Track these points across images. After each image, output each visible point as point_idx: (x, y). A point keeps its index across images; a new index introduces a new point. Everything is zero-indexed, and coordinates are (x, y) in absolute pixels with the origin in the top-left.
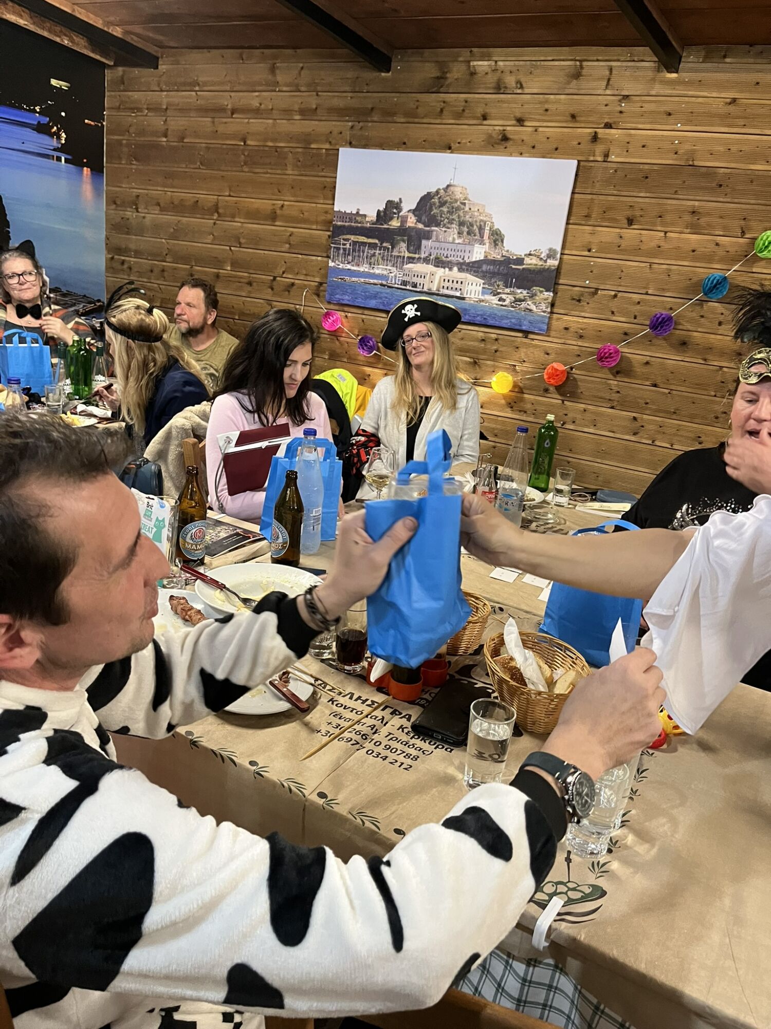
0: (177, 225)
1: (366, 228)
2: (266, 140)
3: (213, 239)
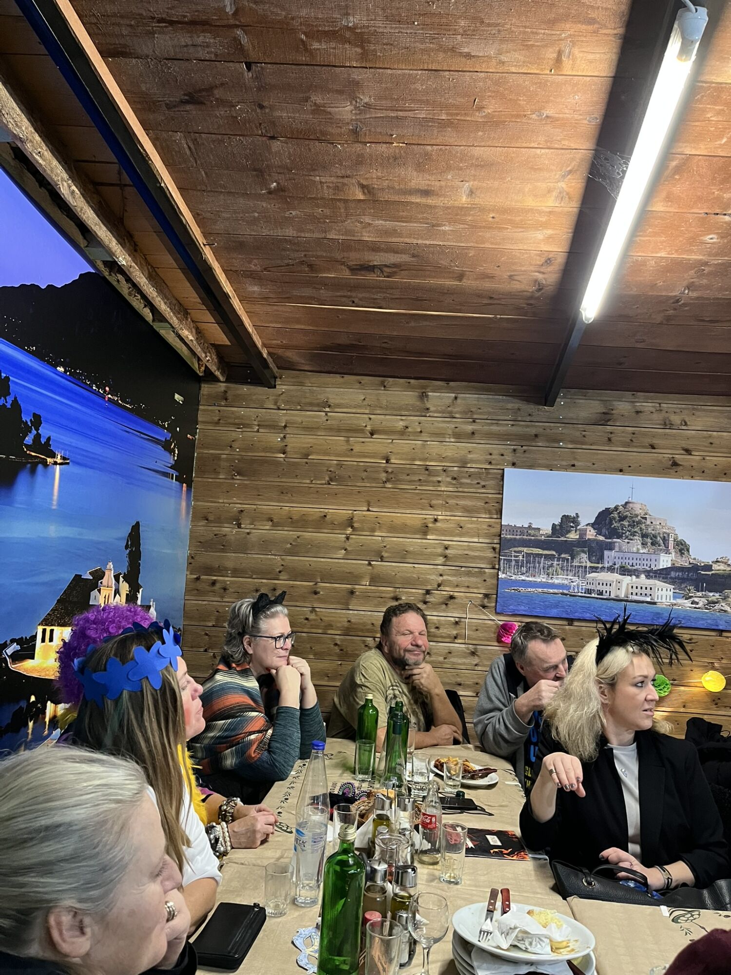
0: (295, 540)
1: (541, 541)
2: (414, 460)
3: (345, 554)
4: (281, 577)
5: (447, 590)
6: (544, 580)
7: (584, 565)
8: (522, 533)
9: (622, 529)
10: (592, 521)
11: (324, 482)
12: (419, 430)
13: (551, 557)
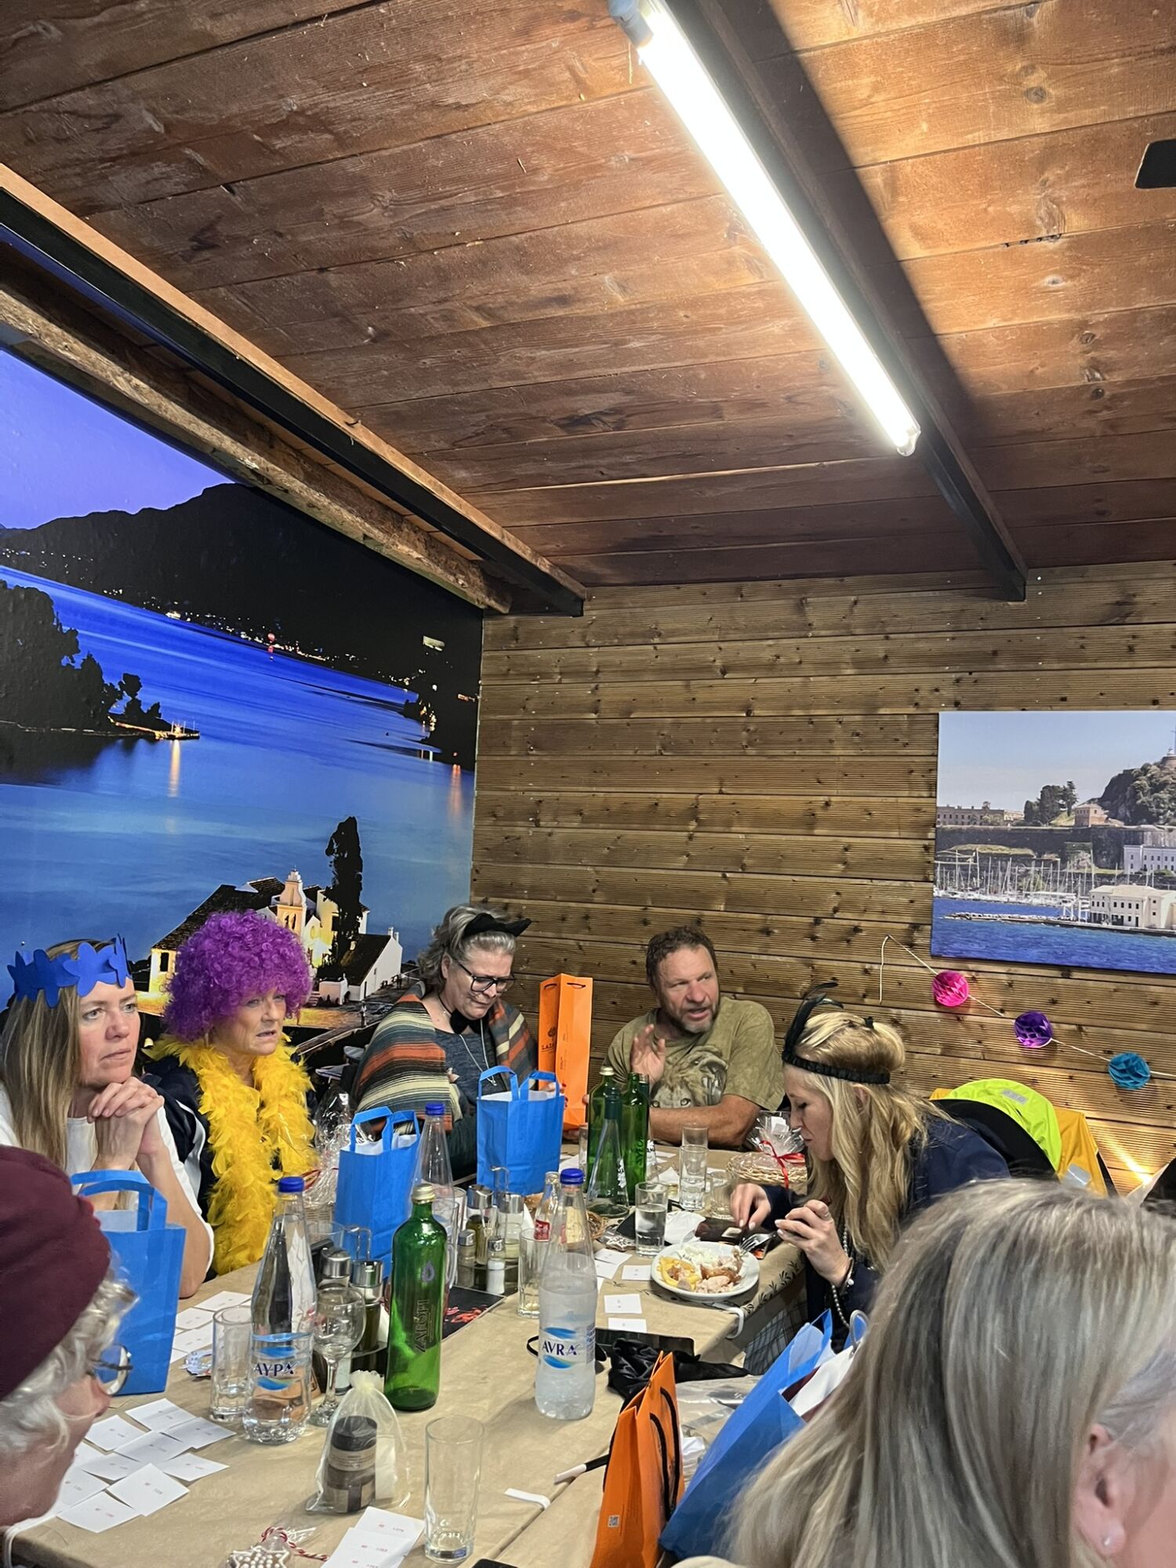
0: (615, 842)
1: (1005, 832)
2: (789, 707)
3: (688, 862)
4: (596, 899)
5: (847, 919)
6: (1013, 899)
7: (1086, 871)
8: (972, 820)
9: (1158, 807)
10: (1100, 794)
11: (653, 752)
12: (798, 660)
13: (1025, 860)
